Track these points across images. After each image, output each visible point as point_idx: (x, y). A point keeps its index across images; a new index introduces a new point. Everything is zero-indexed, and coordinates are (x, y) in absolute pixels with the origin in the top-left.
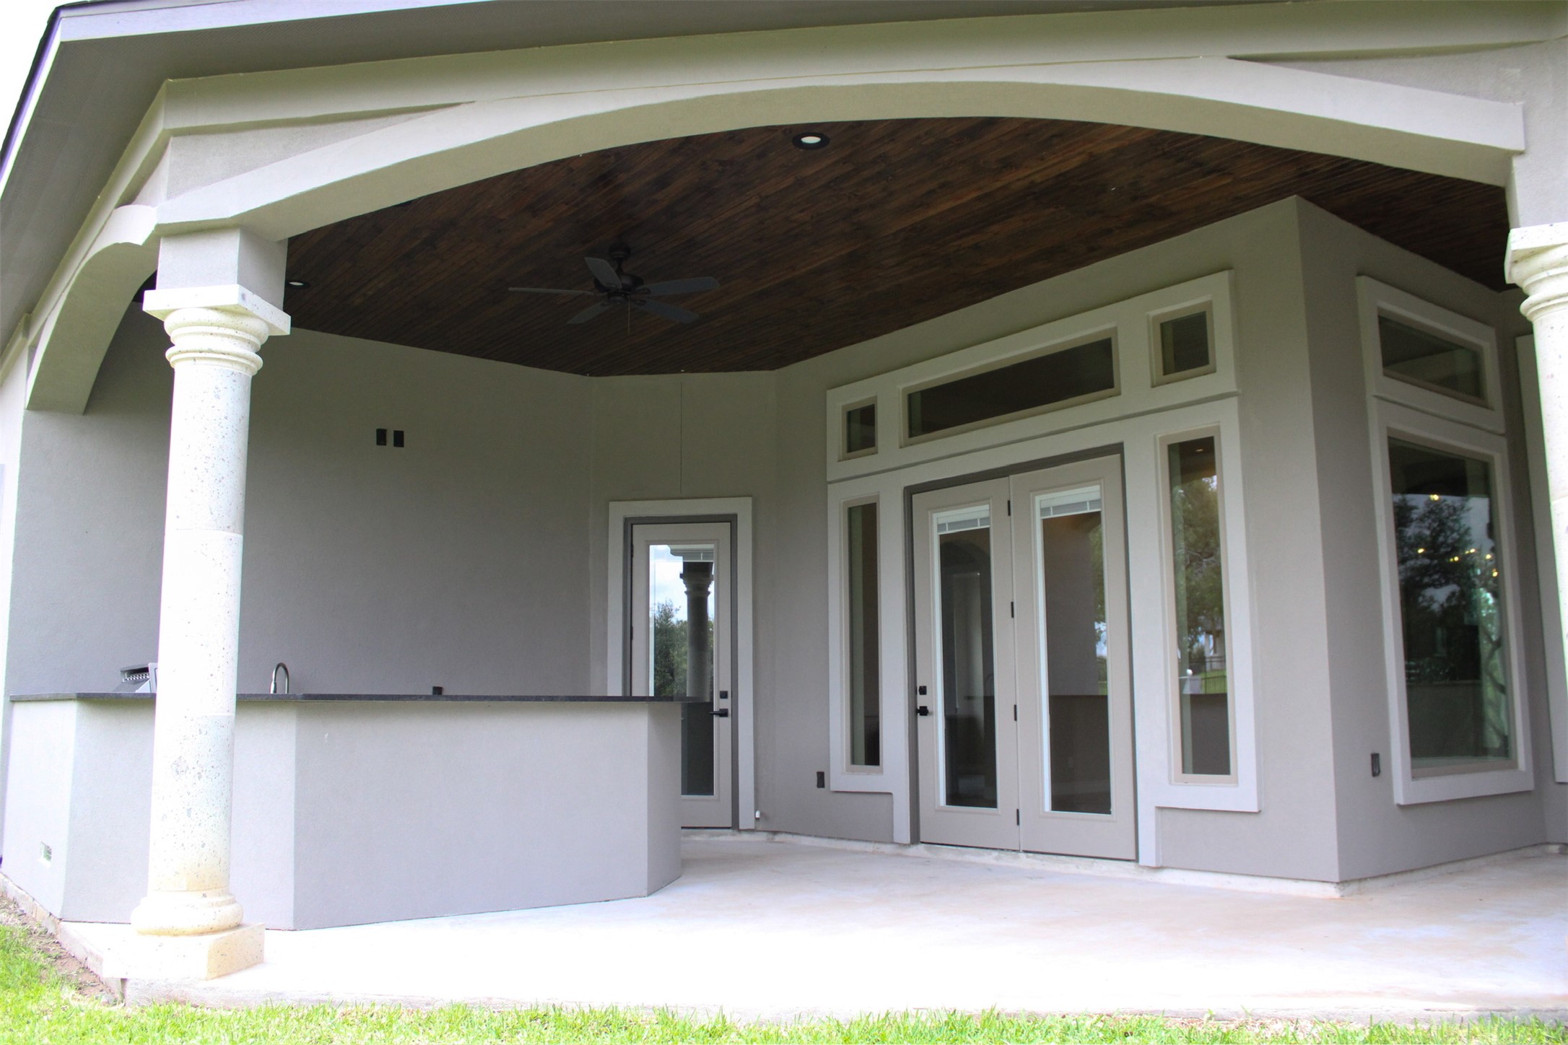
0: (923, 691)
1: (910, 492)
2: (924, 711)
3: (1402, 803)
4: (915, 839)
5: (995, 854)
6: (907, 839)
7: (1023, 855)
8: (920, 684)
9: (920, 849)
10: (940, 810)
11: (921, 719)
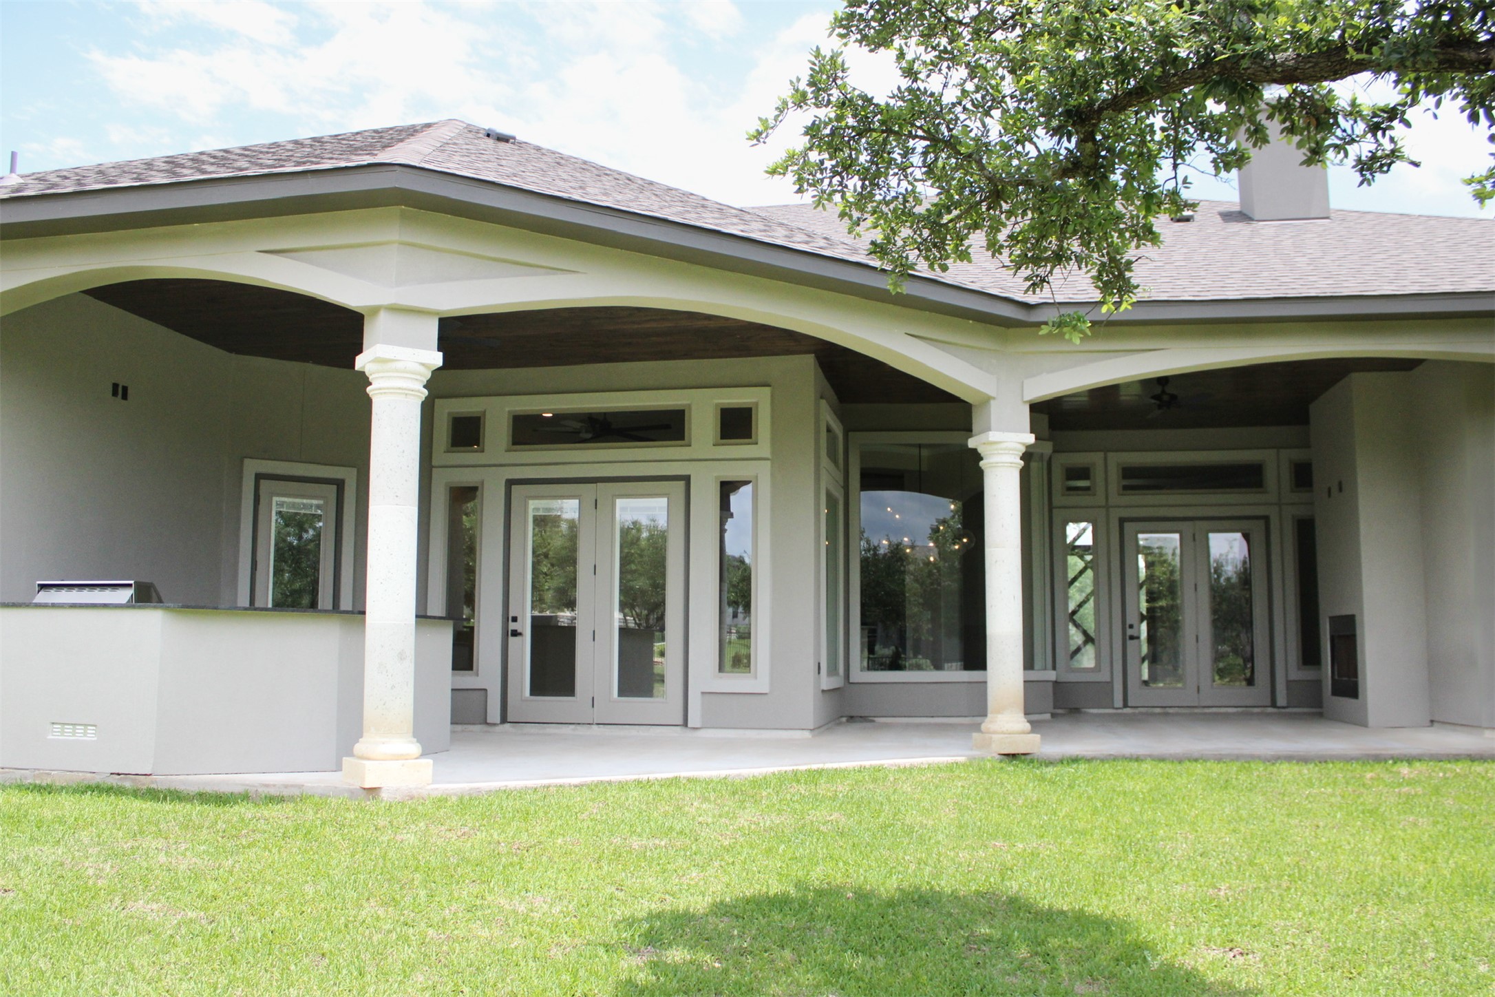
0: (515, 619)
1: (510, 483)
2: (515, 633)
3: (825, 688)
4: (504, 720)
5: (572, 727)
6: (498, 720)
7: (595, 727)
8: (511, 614)
9: (507, 726)
10: (527, 700)
11: (511, 640)
